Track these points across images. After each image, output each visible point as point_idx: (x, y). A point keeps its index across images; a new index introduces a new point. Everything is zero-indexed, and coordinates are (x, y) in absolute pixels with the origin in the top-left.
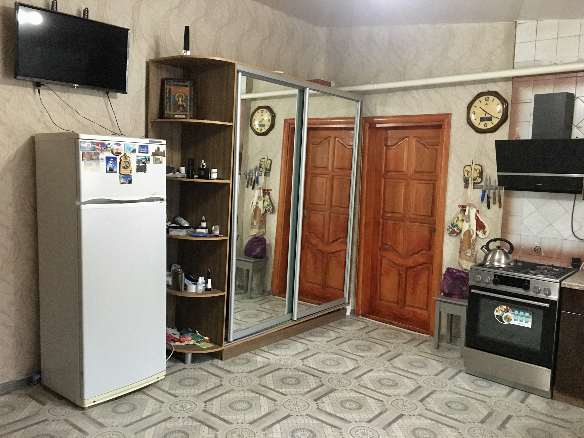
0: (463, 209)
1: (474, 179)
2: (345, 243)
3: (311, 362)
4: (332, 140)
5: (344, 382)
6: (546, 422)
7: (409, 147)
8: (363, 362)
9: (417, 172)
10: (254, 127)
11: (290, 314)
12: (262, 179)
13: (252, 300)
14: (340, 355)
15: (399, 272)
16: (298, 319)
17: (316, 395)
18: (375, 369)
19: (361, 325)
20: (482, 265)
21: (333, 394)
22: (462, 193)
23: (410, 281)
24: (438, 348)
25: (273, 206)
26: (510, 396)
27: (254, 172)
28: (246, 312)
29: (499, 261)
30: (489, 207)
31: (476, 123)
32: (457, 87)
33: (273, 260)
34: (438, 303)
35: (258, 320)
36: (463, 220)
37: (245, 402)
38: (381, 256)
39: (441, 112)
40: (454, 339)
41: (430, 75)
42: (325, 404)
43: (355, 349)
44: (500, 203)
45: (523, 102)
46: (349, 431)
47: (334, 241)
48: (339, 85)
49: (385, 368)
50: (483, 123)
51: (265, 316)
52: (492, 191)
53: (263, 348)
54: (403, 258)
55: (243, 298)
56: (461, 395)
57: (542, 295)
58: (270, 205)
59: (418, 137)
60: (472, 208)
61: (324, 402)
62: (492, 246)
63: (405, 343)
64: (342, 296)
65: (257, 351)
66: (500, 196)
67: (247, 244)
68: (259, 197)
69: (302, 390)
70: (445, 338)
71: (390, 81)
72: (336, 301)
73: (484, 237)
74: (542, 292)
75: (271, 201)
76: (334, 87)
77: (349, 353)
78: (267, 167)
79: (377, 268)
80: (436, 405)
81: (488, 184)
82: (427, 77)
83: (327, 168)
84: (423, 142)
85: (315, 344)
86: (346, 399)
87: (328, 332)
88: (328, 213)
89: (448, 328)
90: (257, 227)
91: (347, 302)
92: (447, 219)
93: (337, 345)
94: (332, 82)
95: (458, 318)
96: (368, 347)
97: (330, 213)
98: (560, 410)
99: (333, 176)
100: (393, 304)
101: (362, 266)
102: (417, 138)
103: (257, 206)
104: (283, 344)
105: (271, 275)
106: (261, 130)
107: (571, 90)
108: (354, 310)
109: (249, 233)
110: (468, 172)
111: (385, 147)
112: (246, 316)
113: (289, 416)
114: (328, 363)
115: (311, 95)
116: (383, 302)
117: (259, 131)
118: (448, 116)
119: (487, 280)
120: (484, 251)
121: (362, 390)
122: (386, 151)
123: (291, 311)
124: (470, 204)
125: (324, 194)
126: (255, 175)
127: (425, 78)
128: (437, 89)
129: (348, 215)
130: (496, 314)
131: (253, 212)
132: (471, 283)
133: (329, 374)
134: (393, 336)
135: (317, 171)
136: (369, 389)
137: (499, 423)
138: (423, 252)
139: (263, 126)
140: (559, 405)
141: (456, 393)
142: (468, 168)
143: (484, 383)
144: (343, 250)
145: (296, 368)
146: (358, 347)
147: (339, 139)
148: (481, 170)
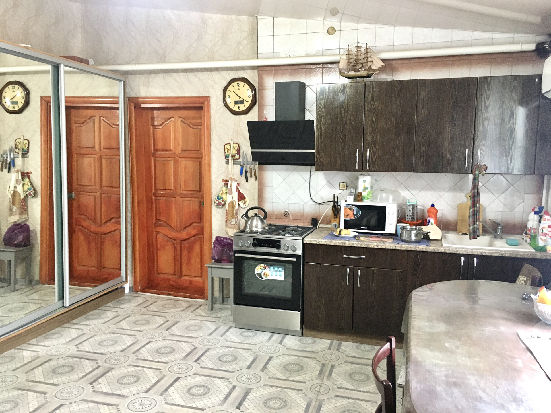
0: (226, 183)
1: (234, 156)
2: (119, 223)
3: (86, 347)
4: (97, 119)
5: (122, 359)
6: (298, 356)
7: (175, 126)
8: (141, 336)
9: (184, 150)
10: (5, 104)
11: (61, 301)
12: (19, 161)
13: (16, 293)
14: (118, 334)
15: (174, 246)
16: (70, 305)
17: (92, 378)
18: (154, 340)
19: (140, 300)
20: (243, 231)
21: (110, 373)
22: (224, 169)
23: (185, 252)
24: (212, 310)
25: (35, 190)
26: (271, 340)
27: (9, 154)
28: (10, 306)
29: (256, 227)
30: (247, 181)
31: (232, 105)
32: (213, 72)
33: (40, 247)
34: (209, 269)
35: (25, 313)
36: (227, 193)
37: (9, 402)
38: (156, 232)
39: (201, 95)
40: (226, 299)
41: (188, 60)
42: (101, 385)
43: (133, 324)
44: (255, 176)
45: (267, 88)
46: (126, 406)
47: (106, 222)
48: (98, 63)
49: (163, 337)
50: (237, 106)
51: (33, 307)
52: (248, 166)
53: (31, 342)
54: (177, 231)
55: (5, 292)
56: (231, 347)
57: (290, 252)
58: (31, 188)
59: (183, 118)
60: (233, 181)
61: (100, 384)
62: (251, 214)
63: (182, 311)
64: (119, 275)
65: (24, 346)
66: (255, 170)
67: (7, 233)
68: (17, 181)
69: (77, 376)
70: (218, 299)
71: (151, 63)
72: (112, 281)
73: (244, 206)
74: (290, 249)
75: (31, 184)
76: (93, 65)
77: (127, 330)
78: (24, 148)
79: (153, 245)
80: (210, 361)
81: (245, 160)
82: (185, 61)
83: (93, 147)
84: (188, 123)
85: (91, 327)
86: (123, 375)
87: (105, 312)
88: (98, 194)
89: (219, 291)
90: (18, 213)
91: (124, 280)
92: (213, 193)
93: (115, 324)
94: (90, 60)
95: (228, 280)
96: (147, 320)
97: (101, 194)
98: (308, 344)
99: (101, 156)
100: (170, 277)
101: (137, 243)
102: (181, 119)
103: (16, 190)
104: (54, 334)
105: (38, 263)
106: (14, 107)
107: (303, 80)
108: (133, 287)
109: (7, 221)
110: (228, 150)
111: (152, 127)
112: (10, 311)
113: (62, 405)
114: (105, 343)
115: (66, 72)
116: (161, 276)
117: (11, 109)
118: (208, 99)
119: (247, 244)
120: (244, 219)
121: (140, 363)
122: (154, 131)
123: (62, 297)
124: (231, 178)
125: (93, 175)
126: (10, 157)
127: (183, 62)
128: (195, 73)
129: (120, 194)
130: (256, 272)
131: (11, 197)
132: (235, 248)
133: (105, 354)
134: (171, 306)
135: (83, 151)
136: (147, 360)
137: (262, 366)
138: (195, 224)
139: (16, 103)
140: (308, 340)
141: (227, 347)
142: (228, 146)
143: (250, 333)
144: (117, 229)
145: (69, 355)
146: (137, 323)
147: (104, 119)
148: (238, 148)
